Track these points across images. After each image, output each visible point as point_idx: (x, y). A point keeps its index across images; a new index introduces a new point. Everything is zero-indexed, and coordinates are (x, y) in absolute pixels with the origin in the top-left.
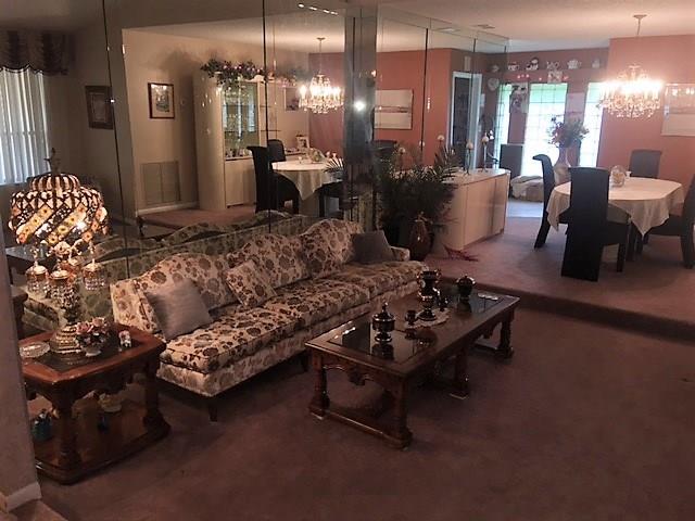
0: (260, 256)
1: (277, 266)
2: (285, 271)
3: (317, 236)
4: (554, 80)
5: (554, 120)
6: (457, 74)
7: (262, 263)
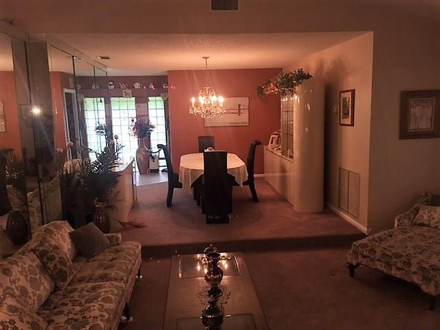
0: (13, 287)
1: (30, 290)
2: (38, 292)
3: (47, 244)
4: (127, 95)
5: (133, 121)
6: (66, 91)
7: (17, 293)
